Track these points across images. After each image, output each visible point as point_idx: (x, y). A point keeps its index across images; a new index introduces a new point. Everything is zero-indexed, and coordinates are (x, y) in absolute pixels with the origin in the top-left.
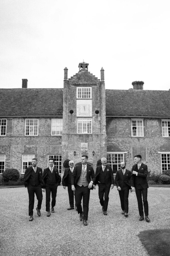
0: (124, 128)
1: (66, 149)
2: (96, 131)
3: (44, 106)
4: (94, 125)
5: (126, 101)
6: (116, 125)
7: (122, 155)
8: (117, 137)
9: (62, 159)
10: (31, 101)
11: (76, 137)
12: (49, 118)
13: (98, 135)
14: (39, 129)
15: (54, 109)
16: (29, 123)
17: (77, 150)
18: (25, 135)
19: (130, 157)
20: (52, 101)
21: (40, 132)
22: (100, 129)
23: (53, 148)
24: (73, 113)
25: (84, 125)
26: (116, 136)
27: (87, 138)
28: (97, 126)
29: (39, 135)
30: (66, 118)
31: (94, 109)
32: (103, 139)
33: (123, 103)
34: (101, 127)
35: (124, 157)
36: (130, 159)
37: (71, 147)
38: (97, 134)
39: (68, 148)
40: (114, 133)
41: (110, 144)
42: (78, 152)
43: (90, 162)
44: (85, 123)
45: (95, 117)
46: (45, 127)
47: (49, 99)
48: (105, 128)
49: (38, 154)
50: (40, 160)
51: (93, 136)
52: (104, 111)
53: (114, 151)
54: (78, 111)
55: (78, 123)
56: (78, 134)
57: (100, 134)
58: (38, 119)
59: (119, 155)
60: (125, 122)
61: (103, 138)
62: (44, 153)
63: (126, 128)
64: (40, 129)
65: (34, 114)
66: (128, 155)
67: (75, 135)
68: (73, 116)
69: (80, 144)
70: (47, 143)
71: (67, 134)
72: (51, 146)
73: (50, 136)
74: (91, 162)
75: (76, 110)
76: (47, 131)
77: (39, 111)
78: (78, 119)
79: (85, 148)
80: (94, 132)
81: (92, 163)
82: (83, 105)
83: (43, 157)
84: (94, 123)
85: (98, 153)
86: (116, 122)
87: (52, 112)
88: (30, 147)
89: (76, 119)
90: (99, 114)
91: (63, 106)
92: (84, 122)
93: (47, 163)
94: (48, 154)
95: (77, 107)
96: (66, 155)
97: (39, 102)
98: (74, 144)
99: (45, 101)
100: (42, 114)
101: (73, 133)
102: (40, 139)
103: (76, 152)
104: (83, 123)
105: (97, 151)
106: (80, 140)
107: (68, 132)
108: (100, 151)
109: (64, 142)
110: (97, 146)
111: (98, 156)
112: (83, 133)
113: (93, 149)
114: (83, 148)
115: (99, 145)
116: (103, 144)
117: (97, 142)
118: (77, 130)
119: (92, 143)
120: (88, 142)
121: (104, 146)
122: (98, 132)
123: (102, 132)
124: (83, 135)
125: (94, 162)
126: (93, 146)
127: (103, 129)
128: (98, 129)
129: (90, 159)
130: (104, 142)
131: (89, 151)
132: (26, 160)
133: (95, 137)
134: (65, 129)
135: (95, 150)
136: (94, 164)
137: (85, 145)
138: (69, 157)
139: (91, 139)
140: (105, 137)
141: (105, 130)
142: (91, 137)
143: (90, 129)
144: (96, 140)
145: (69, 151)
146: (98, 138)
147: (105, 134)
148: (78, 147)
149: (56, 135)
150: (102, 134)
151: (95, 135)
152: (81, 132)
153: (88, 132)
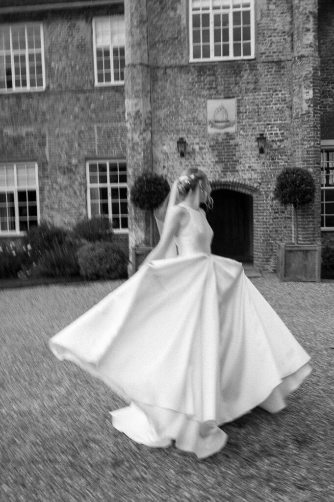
1: (144, 130)
2: (274, 46)
4: (262, 17)
11: (183, 76)
13: (281, 61)
14: (48, 65)
16: (8, 42)
17: (189, 131)
21: (50, 74)
22: (292, 35)
23: (102, 132)
25: (217, 23)
27: (232, 80)
28: (278, 19)
29: (48, 87)
32: (306, 76)
37: (163, 123)
38: (275, 58)
39: (151, 125)
42: (197, 140)
43: (248, 182)
44: (221, 12)
46: (70, 55)
48: (311, 25)
49: (48, 158)
51: (259, 67)
55: (191, 13)
56: (194, 65)
57: (289, 58)
58: (41, 25)
61: (304, 73)
62: (72, 153)
64: (53, 64)
67: (181, 67)
69: (205, 107)
70: (81, 115)
71: (146, 62)
72: (95, 126)
73: (90, 89)
74: (250, 179)
76: (77, 68)
79: (223, 124)
80: (263, 49)
81: (255, 185)
83: (70, 170)
84: (265, 7)
85: (281, 141)
88: (18, 136)
92: (218, 8)
93: (86, 192)
94: (87, 159)
98: (176, 107)
101: (173, 62)
102: (54, 101)
103: (187, 140)
104: (212, 13)
105: (275, 132)
106: (202, 88)
107: (148, 55)
108: (291, 133)
109: (135, 101)
110: (278, 109)
111: (280, 157)
112: (213, 58)
113: (258, 125)
114: (216, 122)
115: (285, 106)
116: (304, 101)
117: (274, 94)
118: (189, 46)
119: (256, 100)
120: (238, 96)
121: (307, 108)
122: (281, 48)
123: (298, 47)
124: (215, 66)
125: (264, 182)
126: (257, 114)
127: (304, 30)
128: (280, 34)
129: (247, 168)
130: (307, 91)
131: (241, 135)
132: (7, 184)
133: (269, 74)
134: (135, 43)
135: (266, 130)
136: (263, 188)
137: (226, 111)
138: (158, 163)
139: (248, 83)
140: (314, 69)
141: (313, 34)
142: (248, 71)
143: (247, 37)
144: (270, 87)
145: (156, 138)
146: (281, 77)
147: (312, 56)
148: (194, 118)
149: (113, 82)
150: (300, 54)
151: (265, 64)
152: (207, 55)
153: (237, 53)
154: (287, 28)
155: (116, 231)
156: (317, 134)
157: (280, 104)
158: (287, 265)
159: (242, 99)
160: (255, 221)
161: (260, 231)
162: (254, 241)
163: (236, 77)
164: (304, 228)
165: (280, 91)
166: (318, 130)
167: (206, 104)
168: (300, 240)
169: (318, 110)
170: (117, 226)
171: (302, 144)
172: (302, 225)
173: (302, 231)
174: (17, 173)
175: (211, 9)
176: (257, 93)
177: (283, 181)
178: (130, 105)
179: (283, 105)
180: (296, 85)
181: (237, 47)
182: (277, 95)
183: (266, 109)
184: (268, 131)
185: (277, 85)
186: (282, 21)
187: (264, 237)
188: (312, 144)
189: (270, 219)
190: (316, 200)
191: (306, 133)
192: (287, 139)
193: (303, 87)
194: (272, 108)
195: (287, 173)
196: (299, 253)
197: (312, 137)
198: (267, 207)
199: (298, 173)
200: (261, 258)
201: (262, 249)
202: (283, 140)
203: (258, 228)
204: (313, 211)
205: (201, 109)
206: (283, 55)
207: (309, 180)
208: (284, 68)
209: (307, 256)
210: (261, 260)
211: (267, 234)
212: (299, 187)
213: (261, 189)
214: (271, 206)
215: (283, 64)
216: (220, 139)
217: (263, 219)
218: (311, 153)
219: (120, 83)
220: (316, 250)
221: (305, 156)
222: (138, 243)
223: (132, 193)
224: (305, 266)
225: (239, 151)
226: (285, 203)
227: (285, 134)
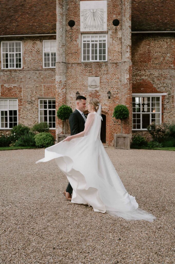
0: (163, 53)
1: (63, 88)
2: (115, 57)
3: (32, 20)
4: (110, 46)
5: (168, 9)
6: (149, 48)
7: (158, 99)
8: (151, 68)
9: (57, 104)
10: (12, 14)
11: (79, 67)
12: (38, 40)
13: (117, 63)
14: (24, 58)
15: (47, 25)
16: (7, 49)
17: (81, 89)
18: (2, 68)
19: (172, 101)
20: (46, 13)
21: (24, 63)
22: (122, 53)
23: (46, 87)
24: (75, 26)
25: (93, 47)
26: (148, 66)
27: (98, 69)
28: (116, 47)
29: (23, 68)
30: (63, 34)
31: (111, 18)
32: (126, 70)
33: (162, 11)
34: (122, 48)
35: (161, 102)
36: (172, 105)
37: (71, 86)
38: (115, 62)
39: (66, 86)
40: (145, 62)
41: (139, 80)
42: (84, 93)
44: (95, 43)
45: (113, 32)
46: (33, 55)
47: (42, 11)
48: (129, 50)
49: (22, 97)
50: (26, 108)
51: (109, 65)
52: (128, 20)
53: (146, 92)
54: (82, 22)
55: (83, 43)
56: (83, 63)
57: (120, 62)
58: (21, 42)
59: (152, 98)
60: (165, 43)
61: (126, 68)
62: (33, 96)
63: (167, 53)
64: (26, 58)
65: (14, 33)
66: (168, 99)
67: (79, 64)
68: (75, 30)
70: (37, 80)
71: (64, 62)
72: (43, 84)
73: (41, 69)
74: (105, 109)
75: (79, 21)
76: (36, 60)
77: (23, 29)
78: (84, 37)
79: (95, 87)
80: (110, 58)
81: (107, 111)
82: (92, 11)
83: (32, 102)
84: (111, 42)
85: (117, 94)
86: (150, 43)
87: (44, 28)
88: (11, 88)
89: (80, 35)
90: (118, 27)
91: (57, 14)
92: (93, 41)
93: (38, 112)
94: (39, 99)
95: (81, 15)
96: (63, 99)
97: (26, 14)
98: (76, 79)
99: (35, 14)
100: (27, 33)
101: (75, 61)
102: (26, 73)
103: (80, 92)
104: (91, 43)
105: (115, 90)
106: (86, 72)
107: (65, 59)
108: (121, 91)
109: (60, 76)
110: (116, 82)
111: (116, 100)
112: (91, 60)
113: (108, 87)
114: (91, 86)
115: (119, 80)
116: (126, 79)
117: (115, 75)
118: (81, 56)
119: (107, 78)
120: (100, 76)
121: (127, 82)
122: (117, 58)
123: (124, 58)
124: (92, 63)
125: (111, 110)
126: (108, 83)
127: (126, 52)
128: (117, 52)
129: (104, 104)
130: (127, 75)
131: (101, 91)
132: (5, 107)
133: (112, 68)
134: (60, 54)
135: (111, 89)
136: (110, 112)
137: (96, 81)
138: (68, 101)
139: (104, 71)
140: (129, 67)
141: (130, 53)
142: (104, 66)
143: (104, 53)
144: (113, 73)
145: (68, 91)
146: (117, 69)
147: (129, 62)
148: (83, 84)
149: (51, 67)
150: (124, 61)
151: (111, 64)
152: (88, 59)
153: (100, 59)
154: (120, 50)
155: (50, 129)
156: (131, 92)
157: (117, 79)
158: (117, 143)
159: (102, 77)
160: (106, 125)
161: (109, 129)
162: (106, 133)
163: (100, 68)
164: (125, 128)
165: (117, 74)
166: (131, 90)
167: (88, 79)
168: (124, 133)
169: (131, 82)
170: (51, 127)
171: (125, 96)
172: (124, 127)
173: (124, 130)
174: (9, 104)
175: (90, 41)
176: (108, 75)
177: (116, 110)
178: (57, 78)
179: (118, 80)
180: (123, 73)
181: (100, 57)
182: (115, 76)
183: (111, 81)
184: (112, 90)
185: (116, 72)
186: (118, 47)
187: (110, 132)
188: (129, 95)
189: (112, 125)
190: (130, 118)
191: (126, 91)
192: (119, 93)
193: (125, 73)
194: (114, 81)
195: (118, 107)
196: (122, 138)
197: (128, 93)
198: (111, 120)
199: (122, 107)
200: (108, 140)
201: (109, 137)
202: (118, 94)
203: (107, 128)
204: (129, 122)
205: (86, 81)
206: (118, 61)
207: (126, 110)
208: (118, 65)
209: (125, 139)
210: (109, 141)
211: (111, 131)
212: (122, 112)
213: (109, 113)
214: (113, 120)
215: (118, 64)
216: (93, 93)
217: (110, 125)
218: (128, 99)
219: (54, 67)
220: (128, 137)
221: (126, 100)
222: (59, 133)
223: (58, 113)
224: (124, 143)
225: (100, 97)
226: (117, 118)
227: (119, 91)
